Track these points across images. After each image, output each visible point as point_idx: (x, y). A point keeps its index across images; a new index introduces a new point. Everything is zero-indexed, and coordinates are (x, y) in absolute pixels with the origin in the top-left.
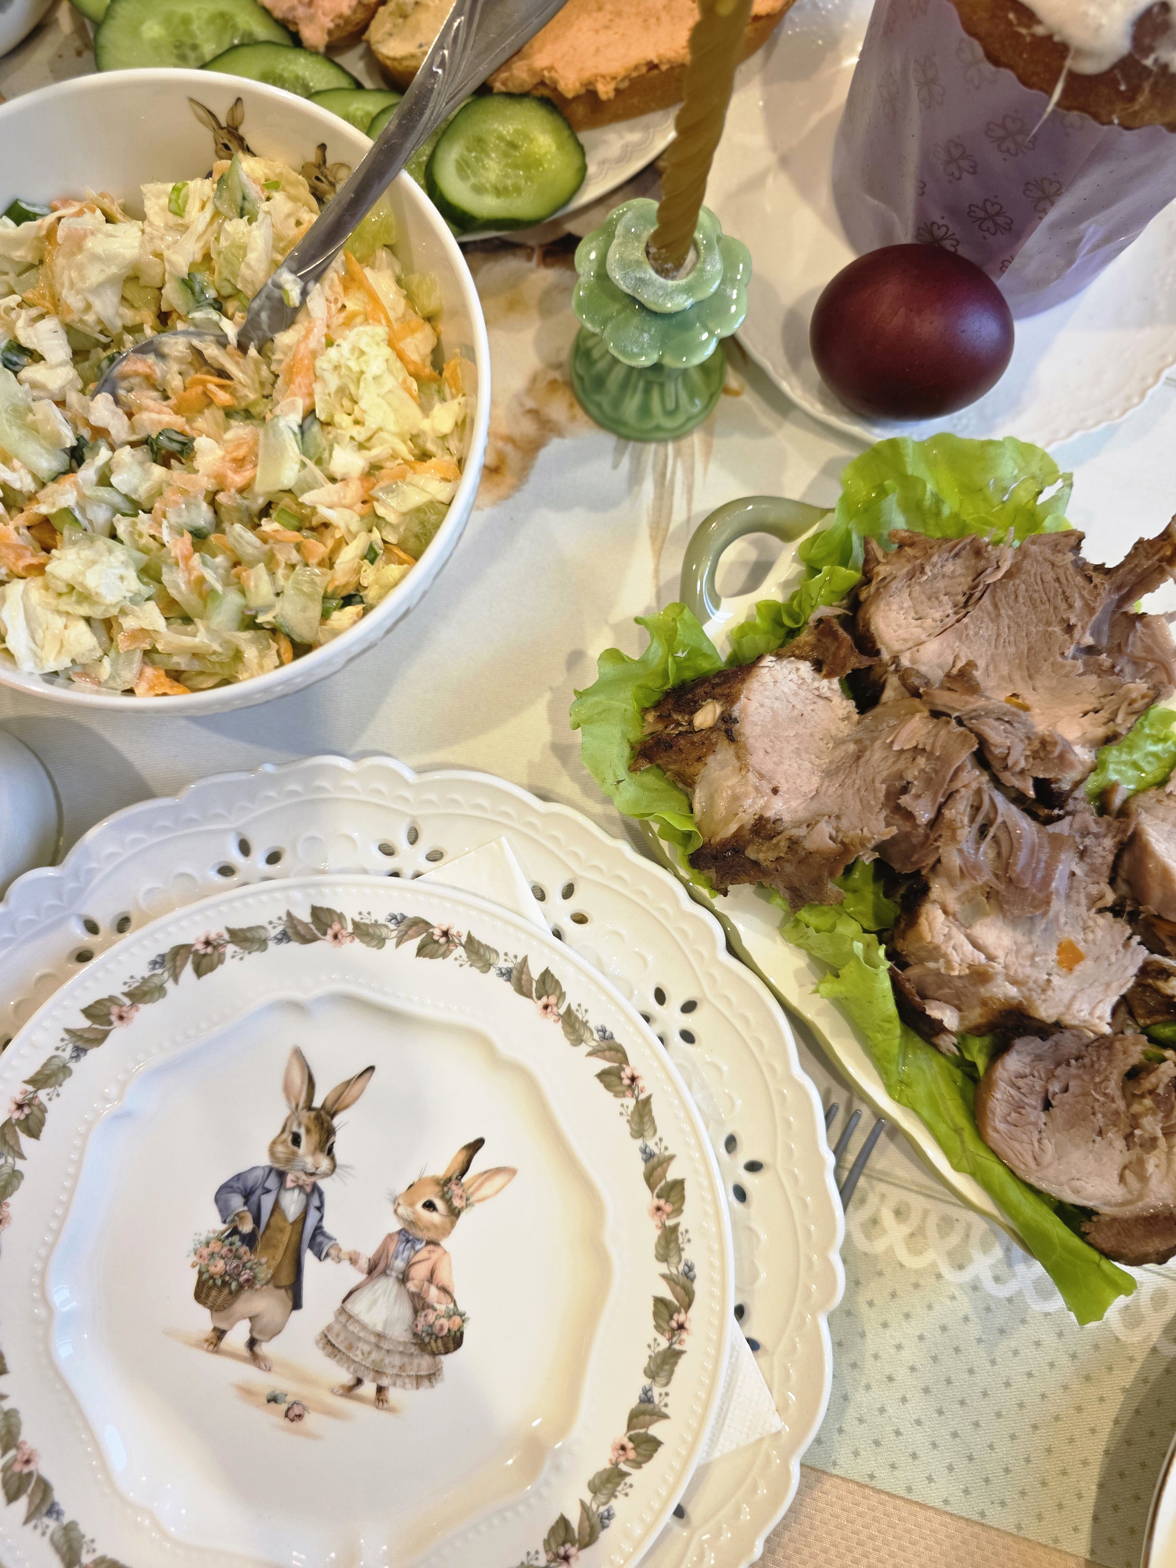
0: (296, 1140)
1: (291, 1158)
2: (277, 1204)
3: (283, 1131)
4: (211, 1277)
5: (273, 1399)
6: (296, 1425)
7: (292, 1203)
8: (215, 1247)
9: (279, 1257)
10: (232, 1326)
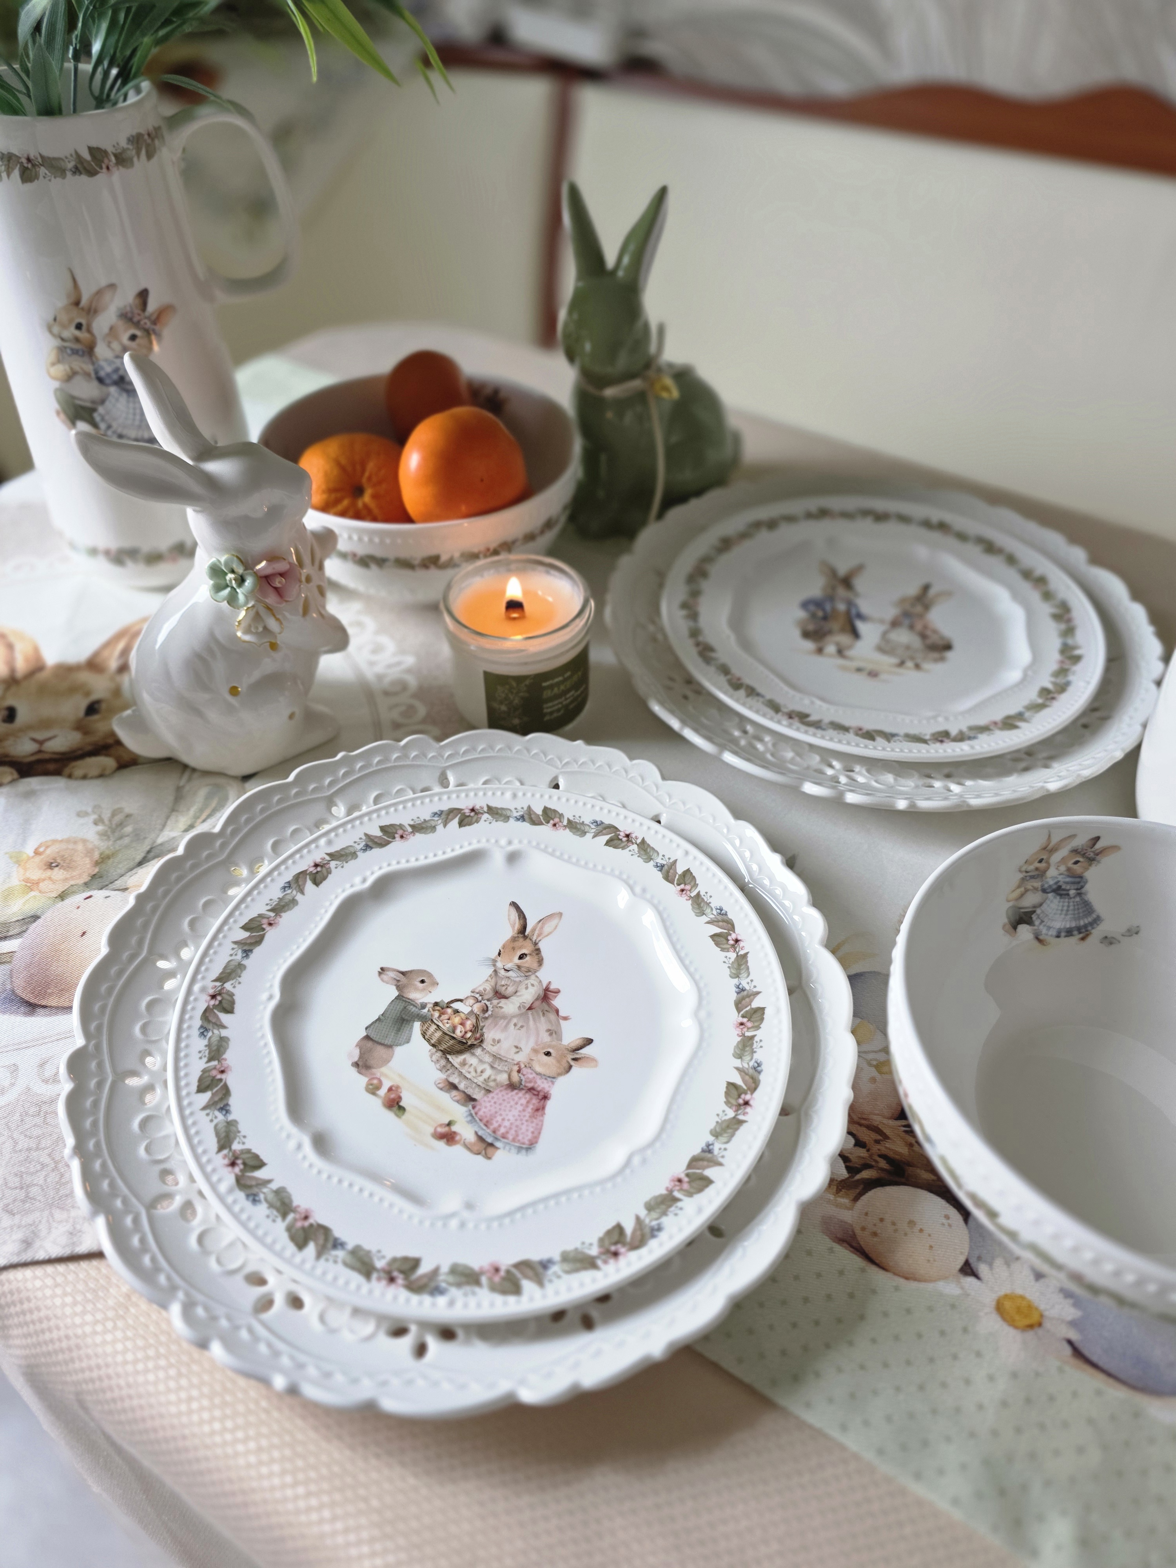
0: (834, 587)
1: (834, 593)
2: (833, 608)
3: (827, 584)
4: (808, 631)
6: (876, 678)
8: (807, 621)
9: (841, 622)
10: (826, 646)
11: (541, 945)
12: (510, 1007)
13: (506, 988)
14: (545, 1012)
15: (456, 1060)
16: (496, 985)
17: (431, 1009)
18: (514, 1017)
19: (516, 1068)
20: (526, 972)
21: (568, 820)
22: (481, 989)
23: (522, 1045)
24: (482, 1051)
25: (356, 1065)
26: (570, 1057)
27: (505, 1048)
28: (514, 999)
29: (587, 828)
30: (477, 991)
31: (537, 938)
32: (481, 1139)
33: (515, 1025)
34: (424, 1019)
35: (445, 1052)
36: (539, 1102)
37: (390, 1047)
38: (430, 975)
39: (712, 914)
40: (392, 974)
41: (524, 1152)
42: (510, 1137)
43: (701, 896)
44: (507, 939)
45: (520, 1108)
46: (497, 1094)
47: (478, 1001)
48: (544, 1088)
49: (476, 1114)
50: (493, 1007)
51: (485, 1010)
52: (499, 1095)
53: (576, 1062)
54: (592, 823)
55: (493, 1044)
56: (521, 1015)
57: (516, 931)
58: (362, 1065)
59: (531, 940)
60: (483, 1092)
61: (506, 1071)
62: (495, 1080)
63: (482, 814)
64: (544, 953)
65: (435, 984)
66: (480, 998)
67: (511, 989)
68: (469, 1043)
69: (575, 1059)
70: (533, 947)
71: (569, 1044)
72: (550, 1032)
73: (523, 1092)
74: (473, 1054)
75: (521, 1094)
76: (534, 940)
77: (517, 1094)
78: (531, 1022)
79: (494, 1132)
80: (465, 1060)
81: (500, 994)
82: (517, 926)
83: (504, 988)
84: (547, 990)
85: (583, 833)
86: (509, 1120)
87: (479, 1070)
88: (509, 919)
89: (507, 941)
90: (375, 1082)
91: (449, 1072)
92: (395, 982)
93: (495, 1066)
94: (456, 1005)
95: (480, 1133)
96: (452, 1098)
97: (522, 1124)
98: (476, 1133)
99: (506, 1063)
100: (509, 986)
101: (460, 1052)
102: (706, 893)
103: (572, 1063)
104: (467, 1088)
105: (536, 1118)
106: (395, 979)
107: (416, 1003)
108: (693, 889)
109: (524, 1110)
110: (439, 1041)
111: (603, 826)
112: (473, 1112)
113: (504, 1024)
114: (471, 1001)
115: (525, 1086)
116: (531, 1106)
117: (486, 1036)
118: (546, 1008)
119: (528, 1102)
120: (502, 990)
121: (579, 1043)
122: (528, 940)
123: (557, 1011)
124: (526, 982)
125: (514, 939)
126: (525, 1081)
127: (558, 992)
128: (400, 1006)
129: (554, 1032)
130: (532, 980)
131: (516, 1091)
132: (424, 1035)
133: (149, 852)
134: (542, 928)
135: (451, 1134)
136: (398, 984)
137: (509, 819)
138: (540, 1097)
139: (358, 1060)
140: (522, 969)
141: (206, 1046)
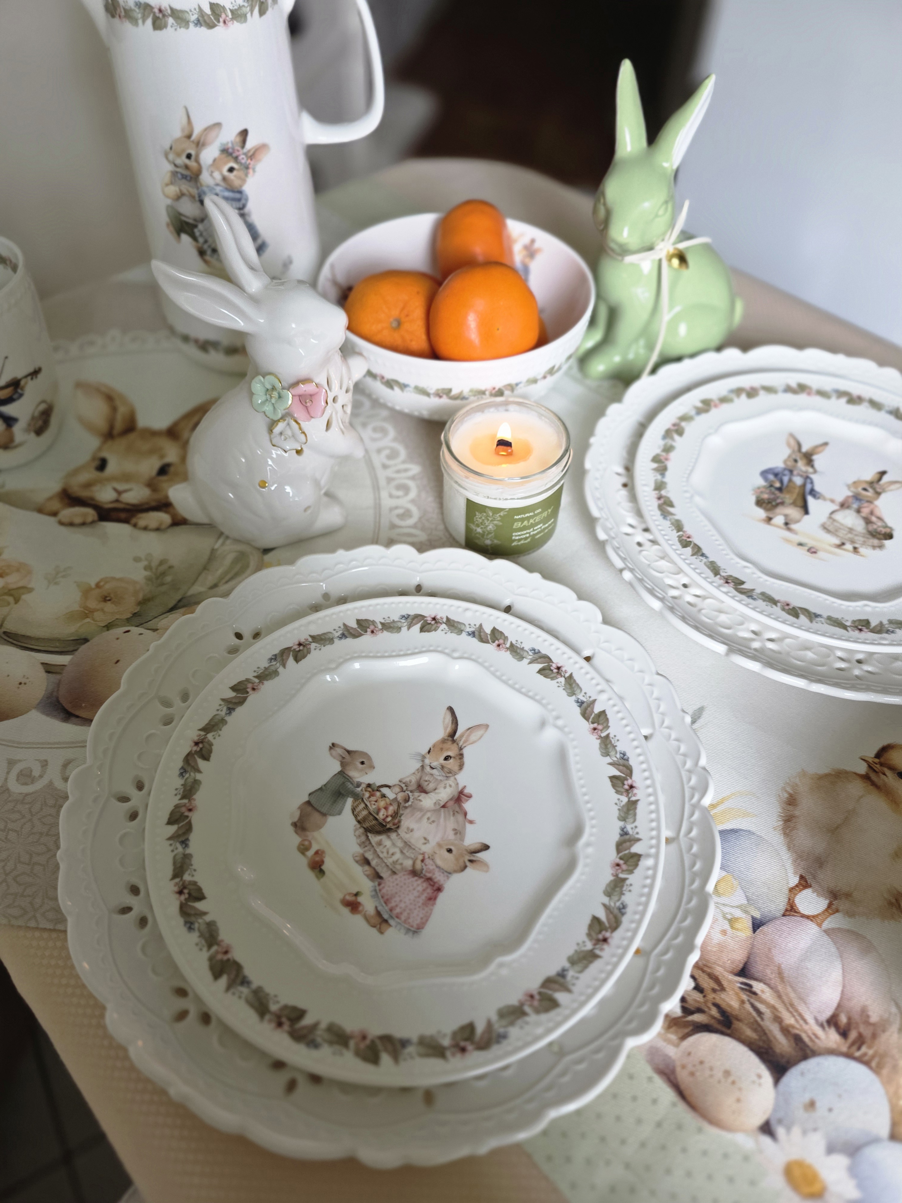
0: (796, 461)
1: (795, 467)
2: (790, 481)
3: (789, 457)
4: (763, 499)
5: (800, 544)
6: (814, 555)
7: (798, 481)
8: (763, 490)
9: (795, 496)
10: (775, 517)
11: (465, 752)
12: (428, 801)
13: (428, 784)
14: (456, 813)
15: (374, 839)
16: (420, 779)
17: (364, 789)
18: (428, 811)
19: (421, 857)
20: (448, 773)
21: (511, 643)
22: (408, 780)
23: (430, 838)
24: (397, 836)
25: (295, 825)
26: (467, 857)
27: (415, 838)
28: (432, 795)
29: (525, 654)
30: (404, 781)
31: (463, 744)
32: (379, 913)
33: (428, 819)
34: (357, 797)
35: (367, 830)
36: (433, 893)
37: (324, 815)
38: (369, 758)
39: (616, 757)
40: (339, 751)
41: (411, 934)
42: (403, 918)
43: (610, 737)
44: (438, 739)
45: (416, 894)
46: (401, 877)
47: (402, 791)
48: (439, 881)
49: (380, 890)
50: (413, 799)
51: (407, 800)
52: (403, 879)
53: (471, 864)
54: (531, 650)
55: (407, 831)
56: (434, 811)
57: (447, 734)
58: (300, 826)
59: (458, 744)
60: (390, 872)
61: (412, 858)
62: (401, 864)
63: (441, 624)
64: (466, 759)
65: (372, 767)
66: (405, 788)
67: (431, 786)
68: (388, 826)
69: (471, 861)
70: (458, 751)
71: (469, 846)
72: (456, 832)
73: (422, 880)
74: (389, 837)
75: (420, 881)
76: (460, 745)
77: (416, 880)
78: (442, 820)
79: (391, 910)
80: (381, 840)
81: (422, 788)
82: (449, 730)
83: (426, 783)
84: (461, 792)
85: (521, 658)
86: (405, 902)
87: (390, 852)
88: (444, 722)
89: (438, 742)
90: (306, 843)
91: (366, 848)
92: (340, 759)
93: (405, 851)
94: (385, 790)
95: (380, 908)
96: (363, 872)
97: (415, 909)
98: (376, 907)
99: (414, 851)
100: (431, 782)
101: (379, 833)
102: (615, 736)
103: (468, 864)
104: (377, 866)
105: (427, 906)
106: (341, 756)
107: (353, 781)
108: (605, 730)
109: (419, 897)
110: (365, 819)
111: (539, 655)
112: (378, 888)
113: (420, 816)
114: (397, 789)
115: (425, 875)
116: (425, 895)
117: (402, 823)
118: (457, 809)
119: (424, 890)
120: (425, 784)
121: (477, 846)
122: (455, 744)
123: (465, 814)
124: (446, 782)
125: (444, 741)
126: (426, 871)
127: (469, 796)
128: (341, 780)
129: (459, 833)
130: (451, 781)
131: (416, 878)
132: (353, 810)
133: (180, 601)
134: (469, 736)
135: (356, 904)
136: (343, 761)
137: (462, 633)
138: (435, 888)
139: (297, 821)
140: (445, 769)
141: (182, 785)
